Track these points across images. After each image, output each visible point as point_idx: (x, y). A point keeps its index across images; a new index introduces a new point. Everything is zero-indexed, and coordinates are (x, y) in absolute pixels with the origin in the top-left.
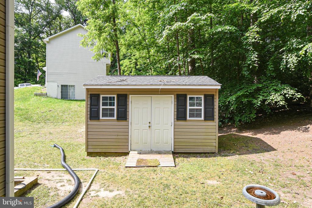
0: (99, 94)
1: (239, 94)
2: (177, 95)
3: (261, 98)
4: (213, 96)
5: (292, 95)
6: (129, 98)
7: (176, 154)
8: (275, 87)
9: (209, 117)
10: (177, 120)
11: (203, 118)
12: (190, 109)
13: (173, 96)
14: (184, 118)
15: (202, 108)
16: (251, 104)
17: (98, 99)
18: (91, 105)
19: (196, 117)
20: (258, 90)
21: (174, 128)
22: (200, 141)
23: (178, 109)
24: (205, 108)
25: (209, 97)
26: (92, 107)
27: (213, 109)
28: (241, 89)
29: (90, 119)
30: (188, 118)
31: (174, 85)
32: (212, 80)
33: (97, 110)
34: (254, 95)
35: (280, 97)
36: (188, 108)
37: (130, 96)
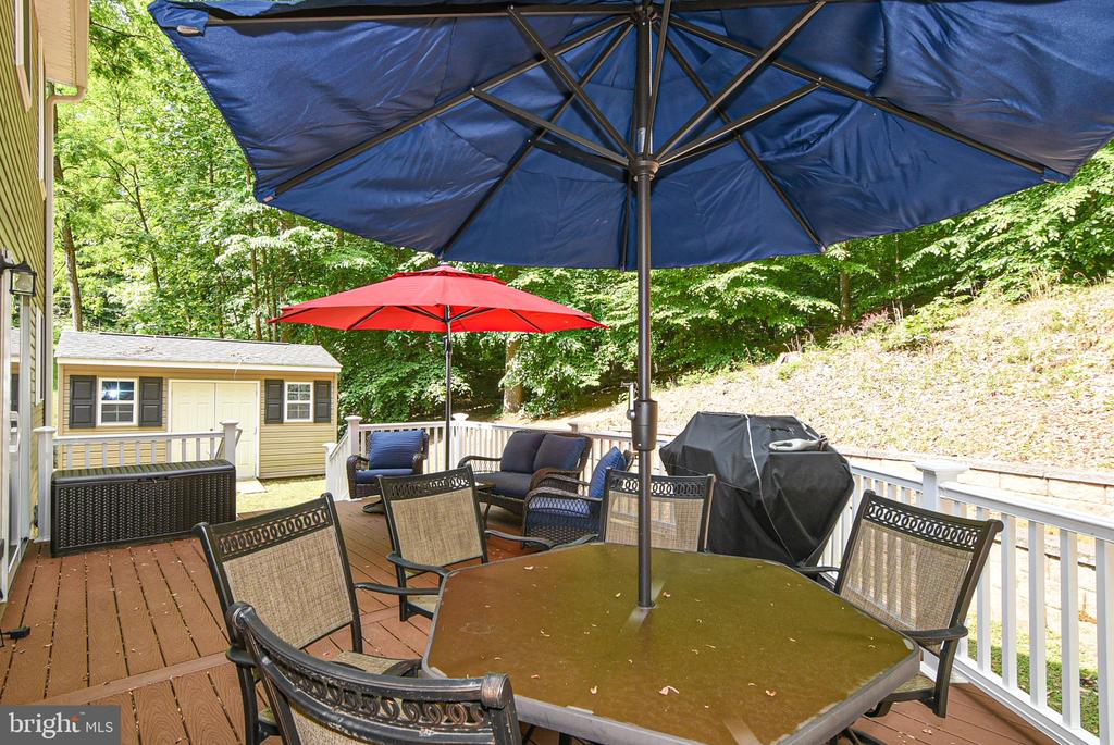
0: (95, 377)
1: (384, 380)
2: (266, 380)
3: (417, 388)
4: (328, 383)
5: (458, 386)
6: (167, 385)
7: (261, 480)
8: (437, 371)
9: (322, 416)
10: (266, 423)
11: (311, 419)
12: (289, 405)
13: (258, 382)
14: (280, 420)
15: (311, 402)
16: (402, 396)
17: (92, 385)
18: (73, 398)
19: (301, 417)
20: (413, 374)
21: (260, 438)
22: (306, 456)
23: (267, 404)
24: (316, 403)
25: (322, 386)
26: (76, 402)
27: (329, 404)
28: (389, 370)
29: (70, 427)
30: (286, 419)
31: (262, 364)
32: (330, 356)
33: (90, 409)
34: (407, 381)
35: (442, 388)
36: (287, 402)
37: (170, 381)
